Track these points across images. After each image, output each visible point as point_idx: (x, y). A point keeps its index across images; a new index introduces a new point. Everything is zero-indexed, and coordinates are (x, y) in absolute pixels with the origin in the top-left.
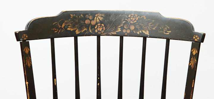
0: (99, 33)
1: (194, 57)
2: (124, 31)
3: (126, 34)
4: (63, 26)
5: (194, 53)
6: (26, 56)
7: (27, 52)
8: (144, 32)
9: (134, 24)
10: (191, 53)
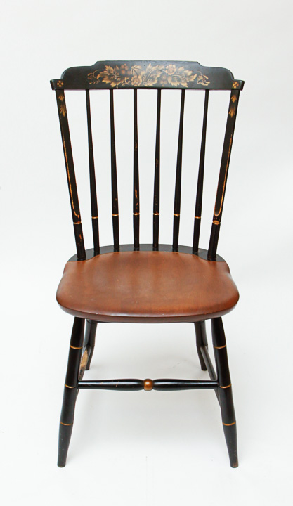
0: (136, 86)
1: (234, 106)
2: (162, 83)
3: (163, 86)
4: (98, 77)
5: (234, 100)
6: (61, 104)
7: (62, 99)
8: (182, 84)
9: (172, 76)
10: (231, 100)
